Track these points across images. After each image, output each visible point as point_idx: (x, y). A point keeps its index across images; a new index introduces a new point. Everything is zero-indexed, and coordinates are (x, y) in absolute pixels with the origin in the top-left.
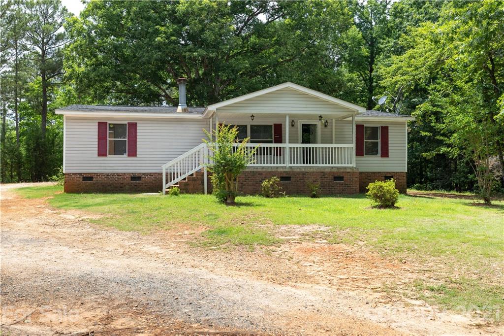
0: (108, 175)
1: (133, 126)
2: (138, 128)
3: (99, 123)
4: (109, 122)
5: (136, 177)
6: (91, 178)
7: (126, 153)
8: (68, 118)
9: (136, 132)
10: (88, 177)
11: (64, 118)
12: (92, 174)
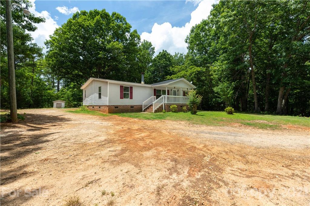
0: (123, 106)
1: (131, 88)
2: (133, 89)
3: (121, 86)
4: (124, 86)
5: (132, 107)
6: (117, 107)
7: (129, 97)
8: (110, 83)
9: (132, 90)
10: (116, 107)
11: (108, 83)
12: (117, 105)
